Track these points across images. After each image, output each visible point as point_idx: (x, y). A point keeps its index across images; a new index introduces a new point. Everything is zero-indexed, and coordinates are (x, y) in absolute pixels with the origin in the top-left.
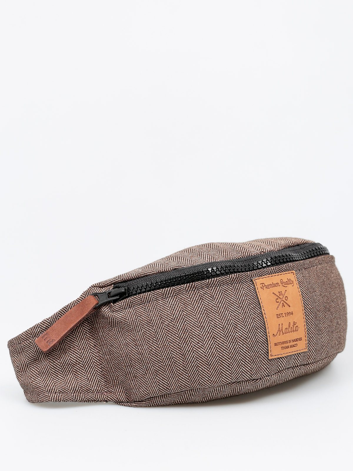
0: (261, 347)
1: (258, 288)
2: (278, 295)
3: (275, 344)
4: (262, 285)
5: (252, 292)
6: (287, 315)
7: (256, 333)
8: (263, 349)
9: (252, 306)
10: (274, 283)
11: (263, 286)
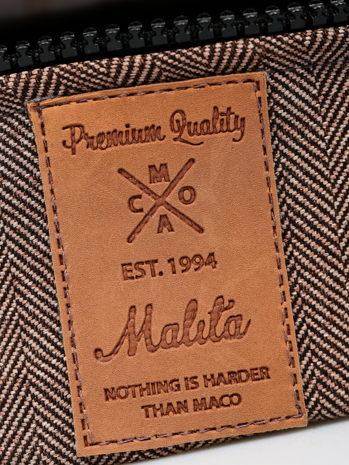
0: (41, 403)
1: (49, 145)
2: (145, 180)
3: (106, 390)
4: (73, 135)
5: (25, 162)
6: (179, 268)
7: (20, 345)
8: (53, 412)
9: (15, 224)
10: (132, 126)
11: (77, 137)
